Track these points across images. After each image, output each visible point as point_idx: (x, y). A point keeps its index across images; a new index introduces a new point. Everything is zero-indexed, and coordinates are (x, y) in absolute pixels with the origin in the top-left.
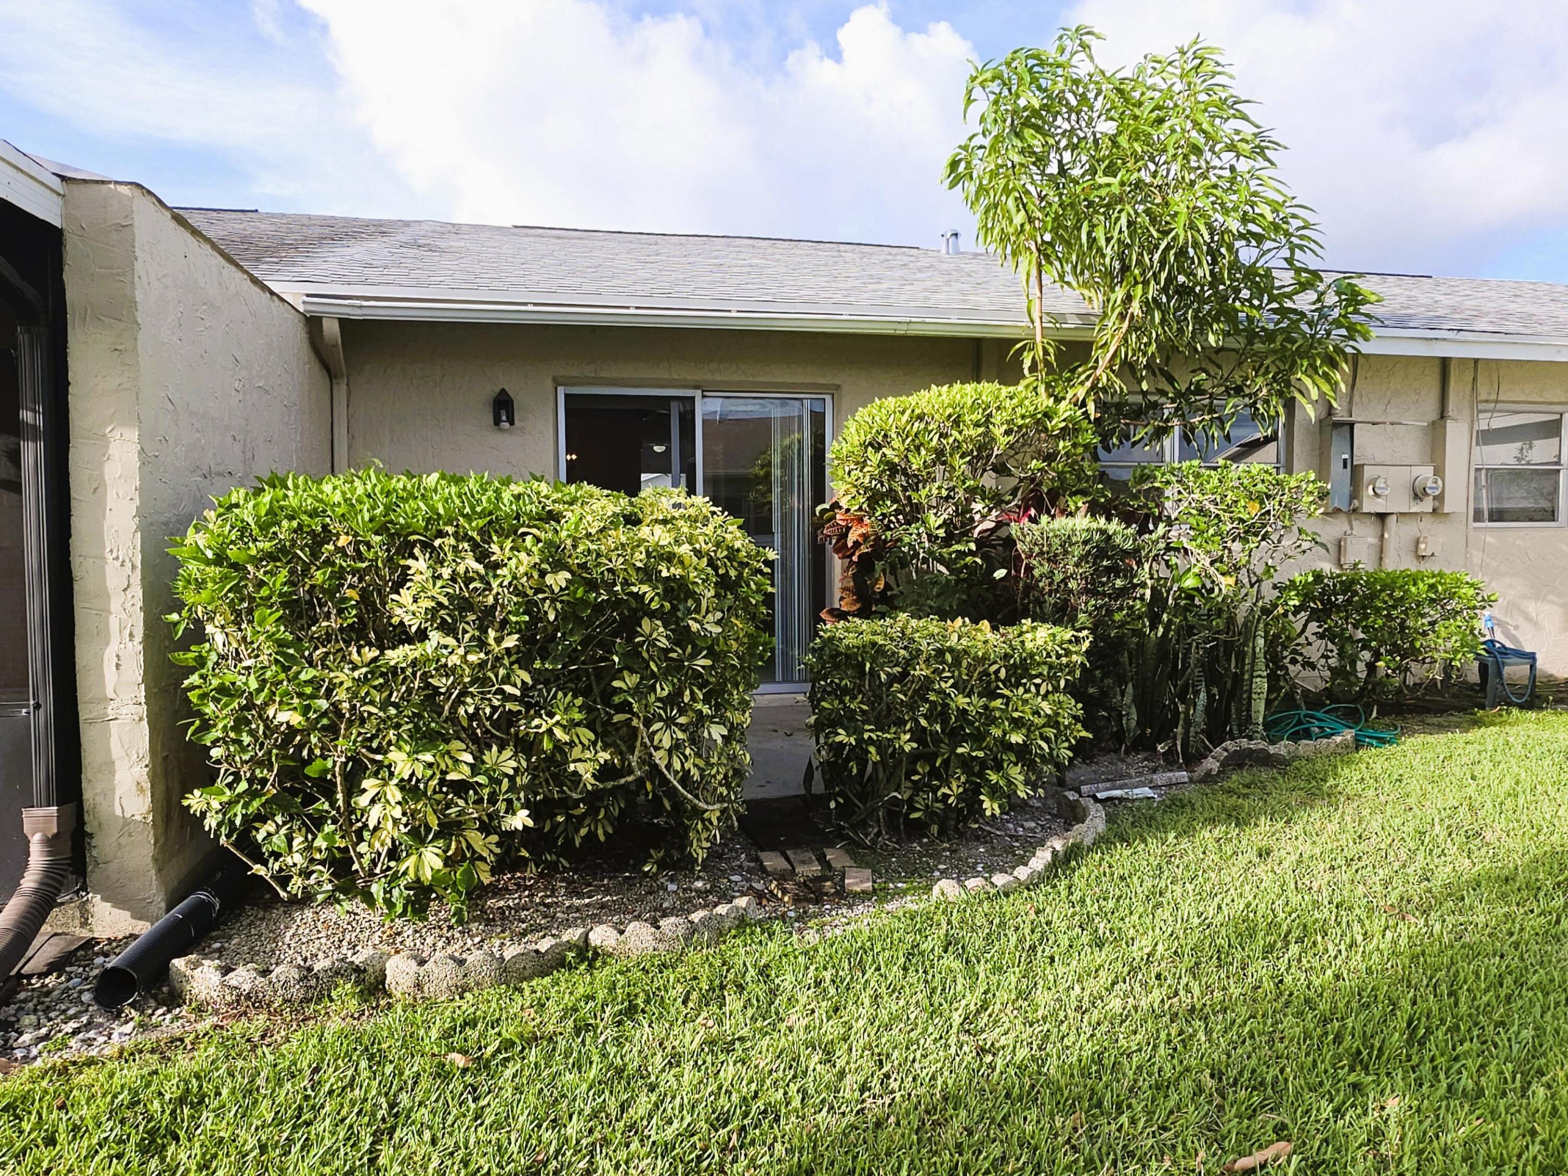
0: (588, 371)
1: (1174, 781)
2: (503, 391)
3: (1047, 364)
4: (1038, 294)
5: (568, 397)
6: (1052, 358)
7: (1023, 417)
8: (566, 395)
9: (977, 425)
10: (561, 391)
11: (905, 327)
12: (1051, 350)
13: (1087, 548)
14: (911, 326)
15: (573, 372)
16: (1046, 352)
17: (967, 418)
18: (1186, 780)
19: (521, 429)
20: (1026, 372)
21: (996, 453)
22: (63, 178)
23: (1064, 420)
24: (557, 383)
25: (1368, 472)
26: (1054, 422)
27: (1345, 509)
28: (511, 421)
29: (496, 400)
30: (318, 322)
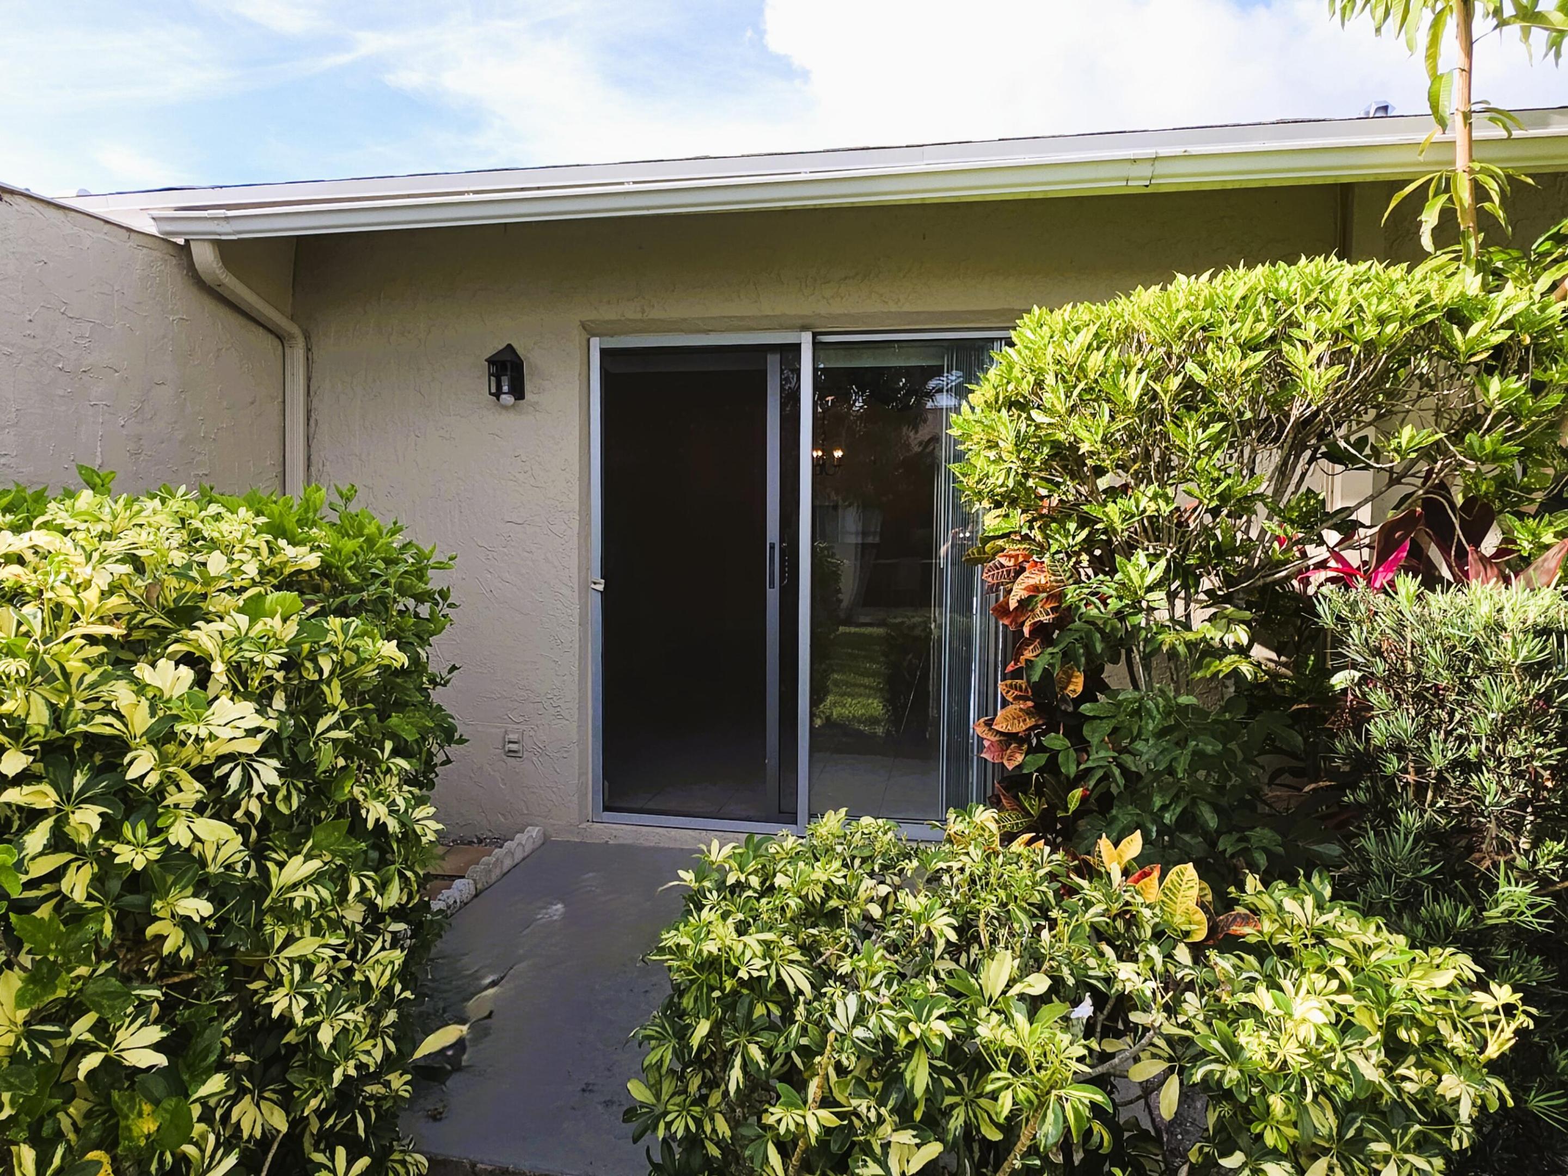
0: (631, 312)
2: (508, 348)
3: (1484, 221)
4: (1461, 61)
5: (604, 352)
6: (1494, 206)
7: (1382, 320)
8: (603, 351)
9: (1250, 347)
10: (596, 344)
12: (1492, 187)
13: (1539, 686)
15: (608, 313)
16: (1480, 193)
17: (1225, 331)
19: (534, 405)
20: (1427, 242)
21: (1295, 413)
23: (1508, 325)
24: (589, 330)
26: (1473, 331)
28: (518, 392)
29: (491, 361)
30: (185, 249)
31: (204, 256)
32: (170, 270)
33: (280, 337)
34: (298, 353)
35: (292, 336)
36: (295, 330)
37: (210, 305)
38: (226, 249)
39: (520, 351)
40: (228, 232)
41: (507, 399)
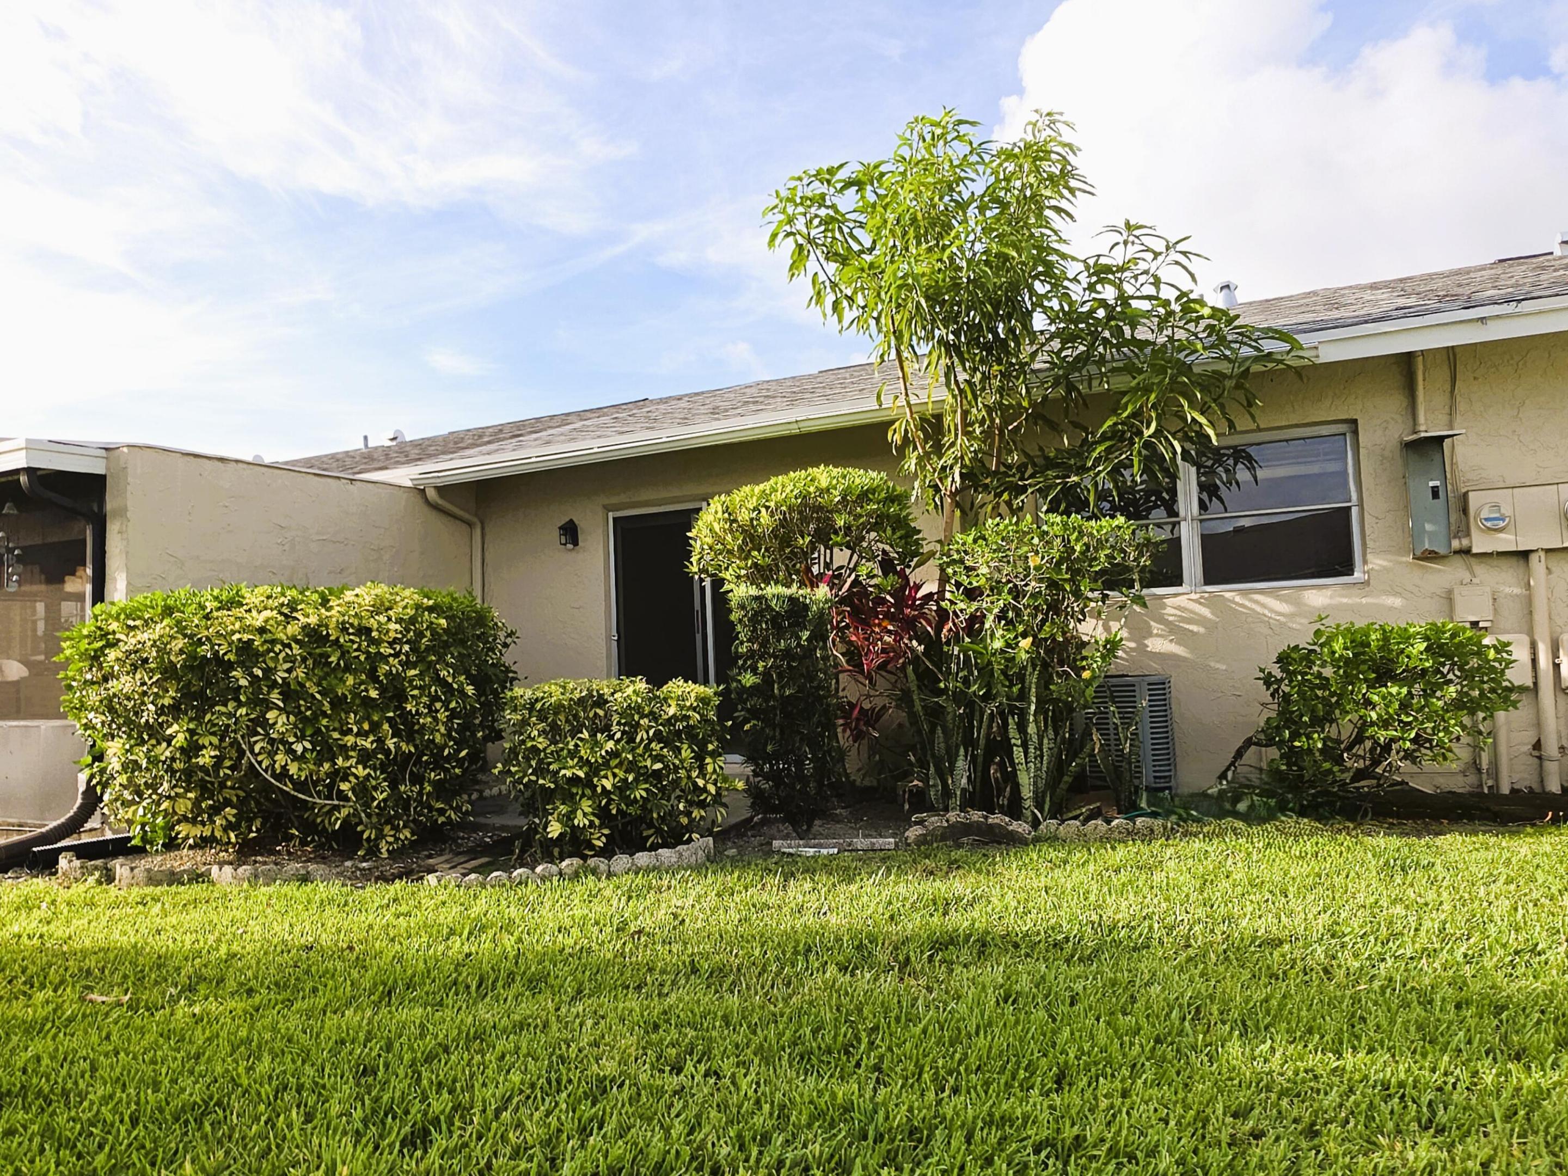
0: (623, 498)
1: (877, 846)
2: (571, 521)
5: (614, 519)
10: (611, 515)
11: (795, 426)
14: (801, 425)
15: (614, 500)
18: (893, 847)
19: (583, 548)
22: (106, 449)
24: (607, 508)
25: (1474, 500)
27: (1442, 551)
28: (575, 543)
29: (560, 528)
30: (423, 491)
31: (431, 494)
32: (419, 500)
33: (470, 525)
34: (478, 532)
35: (475, 524)
36: (475, 520)
37: (434, 513)
38: (440, 490)
39: (577, 522)
40: (439, 483)
41: (570, 546)
